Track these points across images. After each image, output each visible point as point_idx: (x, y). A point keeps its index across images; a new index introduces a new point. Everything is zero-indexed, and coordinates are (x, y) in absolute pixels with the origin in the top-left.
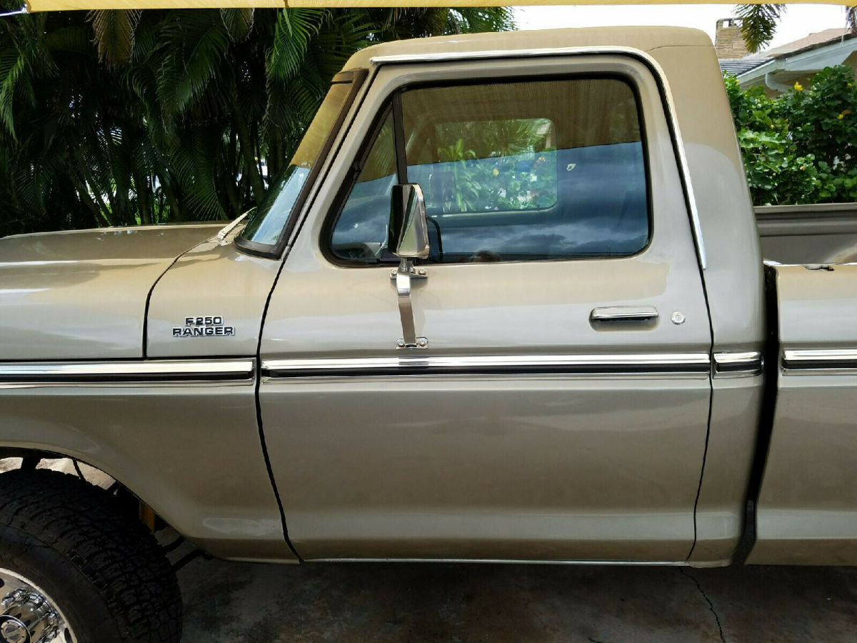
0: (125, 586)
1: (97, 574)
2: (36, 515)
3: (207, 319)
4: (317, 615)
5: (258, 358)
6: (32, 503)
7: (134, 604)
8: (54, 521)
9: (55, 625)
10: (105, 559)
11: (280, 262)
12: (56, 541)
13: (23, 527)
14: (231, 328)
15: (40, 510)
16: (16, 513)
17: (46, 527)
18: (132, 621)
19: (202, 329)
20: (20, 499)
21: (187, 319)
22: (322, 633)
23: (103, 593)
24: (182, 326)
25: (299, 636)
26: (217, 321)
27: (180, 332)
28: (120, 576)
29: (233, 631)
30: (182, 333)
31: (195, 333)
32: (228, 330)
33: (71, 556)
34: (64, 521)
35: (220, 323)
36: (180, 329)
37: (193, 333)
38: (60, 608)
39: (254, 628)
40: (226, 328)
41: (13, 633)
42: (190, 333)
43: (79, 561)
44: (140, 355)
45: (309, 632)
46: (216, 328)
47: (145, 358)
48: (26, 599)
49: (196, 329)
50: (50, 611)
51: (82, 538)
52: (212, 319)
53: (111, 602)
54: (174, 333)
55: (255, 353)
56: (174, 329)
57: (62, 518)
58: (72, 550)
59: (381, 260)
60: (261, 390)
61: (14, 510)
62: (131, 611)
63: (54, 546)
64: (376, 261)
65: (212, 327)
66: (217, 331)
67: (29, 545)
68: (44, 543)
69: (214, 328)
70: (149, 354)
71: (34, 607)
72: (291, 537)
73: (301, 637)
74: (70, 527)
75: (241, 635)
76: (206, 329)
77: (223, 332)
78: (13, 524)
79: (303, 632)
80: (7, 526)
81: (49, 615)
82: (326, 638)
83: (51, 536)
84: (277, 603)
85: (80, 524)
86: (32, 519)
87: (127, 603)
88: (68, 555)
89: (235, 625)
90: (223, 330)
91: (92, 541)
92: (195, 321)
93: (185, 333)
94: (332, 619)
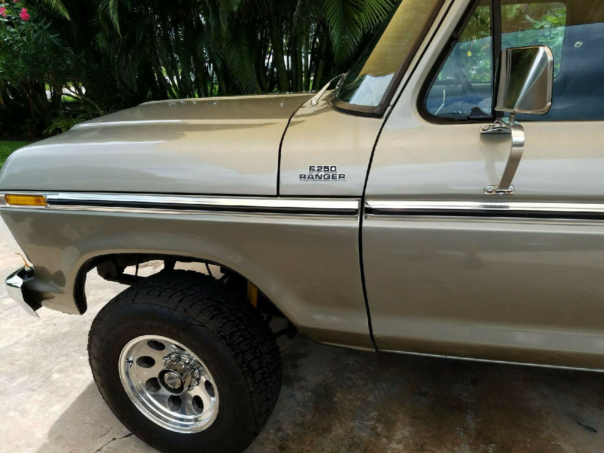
0: (252, 357)
1: (235, 347)
2: (193, 304)
3: (325, 167)
4: (362, 383)
5: (363, 198)
6: (190, 295)
7: (258, 370)
8: (206, 308)
9: (198, 377)
10: (240, 336)
11: (383, 120)
12: (208, 322)
13: (185, 311)
14: (344, 175)
15: (196, 300)
16: (180, 302)
17: (201, 312)
18: (257, 381)
19: (321, 175)
20: (181, 291)
21: (310, 167)
22: (367, 396)
23: (239, 360)
24: (307, 172)
25: (350, 397)
26: (333, 169)
27: (305, 177)
28: (249, 350)
29: (303, 387)
30: (307, 178)
31: (316, 178)
32: (341, 176)
33: (218, 334)
34: (212, 309)
35: (335, 170)
36: (305, 175)
37: (315, 177)
38: (208, 367)
39: (318, 387)
40: (340, 175)
41: (173, 381)
42: (313, 178)
43: (224, 337)
44: (275, 193)
45: (358, 395)
46: (333, 175)
47: (278, 195)
48: (179, 358)
49: (317, 175)
50: (194, 367)
51: (225, 321)
52: (330, 168)
53: (244, 367)
54: (301, 177)
55: (362, 195)
56: (301, 175)
57: (210, 307)
58: (219, 329)
59: (471, 117)
60: (364, 225)
61: (178, 300)
62: (256, 374)
63: (207, 325)
64: (466, 119)
65: (329, 173)
66: (333, 177)
67: (190, 324)
68: (200, 323)
69: (331, 174)
70: (281, 193)
71: (185, 365)
72: (374, 333)
73: (352, 397)
74: (216, 313)
75: (309, 391)
76: (324, 176)
77: (338, 178)
78: (179, 309)
79: (353, 394)
80: (174, 310)
81: (194, 370)
82: (370, 400)
83: (204, 318)
84: (331, 370)
85: (223, 311)
86: (191, 306)
87: (254, 368)
88: (216, 332)
89: (303, 383)
90: (338, 176)
91: (231, 324)
92: (316, 169)
93: (309, 177)
94: (372, 386)
